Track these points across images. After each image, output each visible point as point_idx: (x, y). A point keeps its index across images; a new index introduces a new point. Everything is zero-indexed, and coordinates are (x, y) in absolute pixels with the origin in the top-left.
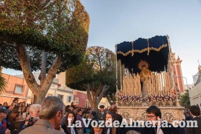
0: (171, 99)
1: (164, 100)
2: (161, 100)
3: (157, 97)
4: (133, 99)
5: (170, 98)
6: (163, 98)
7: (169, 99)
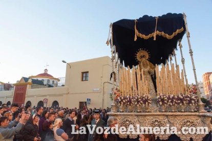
0: (193, 102)
1: (183, 103)
2: (179, 104)
3: (173, 98)
4: (138, 102)
5: (191, 99)
6: (182, 100)
7: (190, 102)
